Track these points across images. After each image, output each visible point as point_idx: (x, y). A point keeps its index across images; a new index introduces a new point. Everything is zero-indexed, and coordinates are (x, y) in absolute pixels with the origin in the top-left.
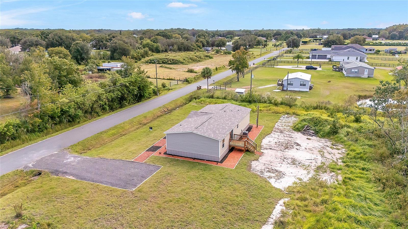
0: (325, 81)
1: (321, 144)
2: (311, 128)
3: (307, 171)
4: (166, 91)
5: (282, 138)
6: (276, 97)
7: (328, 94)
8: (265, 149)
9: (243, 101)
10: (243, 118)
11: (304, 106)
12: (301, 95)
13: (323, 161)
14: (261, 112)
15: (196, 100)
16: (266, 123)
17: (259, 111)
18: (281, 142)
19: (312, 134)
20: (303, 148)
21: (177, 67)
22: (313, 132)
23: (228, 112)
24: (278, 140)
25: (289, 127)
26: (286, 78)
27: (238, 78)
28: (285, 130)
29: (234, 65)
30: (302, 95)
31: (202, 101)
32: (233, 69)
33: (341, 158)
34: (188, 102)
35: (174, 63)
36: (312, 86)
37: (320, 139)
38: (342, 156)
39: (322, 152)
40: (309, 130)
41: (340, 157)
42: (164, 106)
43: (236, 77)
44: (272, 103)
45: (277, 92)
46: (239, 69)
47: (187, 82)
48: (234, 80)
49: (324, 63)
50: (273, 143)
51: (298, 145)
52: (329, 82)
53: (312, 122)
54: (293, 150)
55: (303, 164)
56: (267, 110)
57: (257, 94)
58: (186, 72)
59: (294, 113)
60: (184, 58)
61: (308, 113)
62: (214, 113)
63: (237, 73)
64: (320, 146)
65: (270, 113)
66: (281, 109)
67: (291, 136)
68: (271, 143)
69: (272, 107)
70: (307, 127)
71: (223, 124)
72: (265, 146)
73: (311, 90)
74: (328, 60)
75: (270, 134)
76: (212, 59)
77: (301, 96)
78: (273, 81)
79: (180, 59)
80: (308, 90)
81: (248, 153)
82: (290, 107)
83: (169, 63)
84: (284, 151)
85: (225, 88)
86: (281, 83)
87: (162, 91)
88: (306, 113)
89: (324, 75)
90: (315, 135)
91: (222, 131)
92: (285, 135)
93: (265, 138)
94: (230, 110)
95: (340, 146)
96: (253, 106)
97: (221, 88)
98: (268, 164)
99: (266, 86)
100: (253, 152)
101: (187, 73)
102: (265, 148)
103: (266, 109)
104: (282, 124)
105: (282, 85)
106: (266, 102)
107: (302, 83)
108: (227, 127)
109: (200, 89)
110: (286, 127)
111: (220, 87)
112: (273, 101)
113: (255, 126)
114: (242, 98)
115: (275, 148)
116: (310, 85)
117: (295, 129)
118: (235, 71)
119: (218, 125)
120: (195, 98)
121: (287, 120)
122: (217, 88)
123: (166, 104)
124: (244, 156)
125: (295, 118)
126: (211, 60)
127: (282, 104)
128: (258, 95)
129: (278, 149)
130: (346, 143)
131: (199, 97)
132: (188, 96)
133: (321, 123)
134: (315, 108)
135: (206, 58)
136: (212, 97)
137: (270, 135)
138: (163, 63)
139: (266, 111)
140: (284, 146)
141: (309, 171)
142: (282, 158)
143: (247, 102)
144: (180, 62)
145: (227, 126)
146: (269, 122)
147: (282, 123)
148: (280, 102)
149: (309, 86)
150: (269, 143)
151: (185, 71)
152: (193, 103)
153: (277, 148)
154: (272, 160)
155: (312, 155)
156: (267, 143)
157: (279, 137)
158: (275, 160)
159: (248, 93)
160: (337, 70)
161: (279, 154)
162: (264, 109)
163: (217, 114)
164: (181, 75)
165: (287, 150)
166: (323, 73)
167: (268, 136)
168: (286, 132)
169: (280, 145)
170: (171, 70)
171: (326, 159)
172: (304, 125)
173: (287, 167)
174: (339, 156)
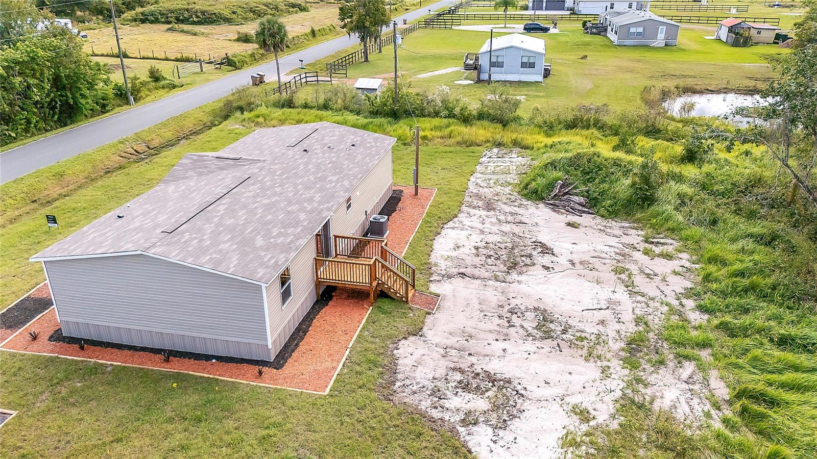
0: (573, 56)
1: (613, 241)
2: (575, 188)
3: (599, 363)
4: (161, 92)
5: (495, 229)
6: (465, 100)
7: (590, 86)
8: (443, 276)
9: (375, 113)
10: (368, 171)
11: (539, 120)
12: (525, 90)
13: (638, 311)
14: (427, 145)
15: (242, 113)
16: (443, 179)
17: (419, 140)
18: (491, 246)
19: (580, 208)
20: (563, 260)
21: (214, 31)
22: (582, 200)
23: (316, 154)
24: (482, 236)
25: (510, 187)
26: (485, 48)
27: (366, 53)
28: (500, 198)
29: (351, 16)
30: (528, 91)
31: (258, 117)
32: (351, 29)
33: (690, 293)
34: (220, 120)
35: (206, 22)
36: (549, 68)
37: (604, 223)
38: (689, 285)
39: (624, 272)
40: (571, 195)
41: (685, 289)
42: (138, 137)
43: (360, 52)
44: (454, 116)
45: (464, 86)
46: (365, 27)
47: (231, 66)
48: (357, 59)
49: (562, 18)
50: (466, 252)
51: (546, 250)
52: (585, 57)
53: (575, 169)
54: (534, 273)
55: (577, 331)
56: (442, 138)
57: (413, 91)
58: (235, 40)
59: (515, 143)
60: (235, 9)
61: (556, 139)
62: (264, 161)
63: (363, 39)
64: (612, 249)
65: (450, 146)
66: (480, 132)
67: (519, 218)
68: (461, 250)
69: (456, 127)
70: (562, 186)
71: (290, 202)
72: (443, 265)
73: (547, 77)
74: (569, 12)
75: (456, 217)
76: (306, 13)
77: (526, 95)
78: (454, 58)
79: (223, 10)
80: (540, 78)
81: (386, 304)
82: (504, 126)
83: (194, 21)
84: (508, 280)
85: (329, 79)
86: (471, 62)
87: (149, 90)
88: (549, 141)
89: (568, 42)
90: (587, 210)
91: (279, 235)
92: (502, 217)
93: (444, 232)
94: (324, 145)
95: (671, 246)
96: (403, 127)
97: (320, 78)
98: (457, 346)
99: (436, 73)
100: (404, 299)
101: (236, 44)
102: (443, 272)
103: (439, 134)
104: (490, 179)
105: (475, 68)
106: (439, 113)
107: (525, 60)
108: (302, 216)
109: (261, 82)
110: (499, 187)
111: (317, 76)
112: (457, 111)
113: (408, 191)
114: (373, 105)
115: (476, 272)
116: (545, 66)
117: (528, 193)
118: (357, 34)
119: (268, 208)
120: (241, 109)
121: (499, 164)
122: (308, 79)
123: (145, 129)
124: (372, 321)
125: (520, 158)
126: (302, 15)
127: (481, 116)
128: (417, 95)
129: (486, 275)
130: (684, 233)
131: (253, 104)
132: (222, 104)
133: (603, 173)
134: (572, 125)
135: (291, 9)
136: (289, 104)
137: (456, 220)
138: (179, 21)
139: (439, 140)
140: (505, 257)
141: (605, 363)
142: (504, 312)
143: (386, 115)
144: (221, 18)
145: (302, 209)
146: (450, 175)
147: (488, 177)
148: (475, 113)
149: (543, 69)
150: (454, 254)
151: (231, 39)
152: (231, 125)
153: (483, 270)
154: (470, 326)
155: (598, 287)
156: (450, 254)
157: (483, 224)
158: (482, 325)
159: (389, 90)
160: (594, 30)
161: (492, 294)
162: (433, 133)
163: (277, 164)
164: (218, 49)
165: (514, 276)
166: (564, 39)
167: (451, 224)
168: (503, 206)
169: (490, 257)
170: (194, 37)
171: (643, 299)
172: (554, 180)
173: (527, 356)
174: (680, 284)
